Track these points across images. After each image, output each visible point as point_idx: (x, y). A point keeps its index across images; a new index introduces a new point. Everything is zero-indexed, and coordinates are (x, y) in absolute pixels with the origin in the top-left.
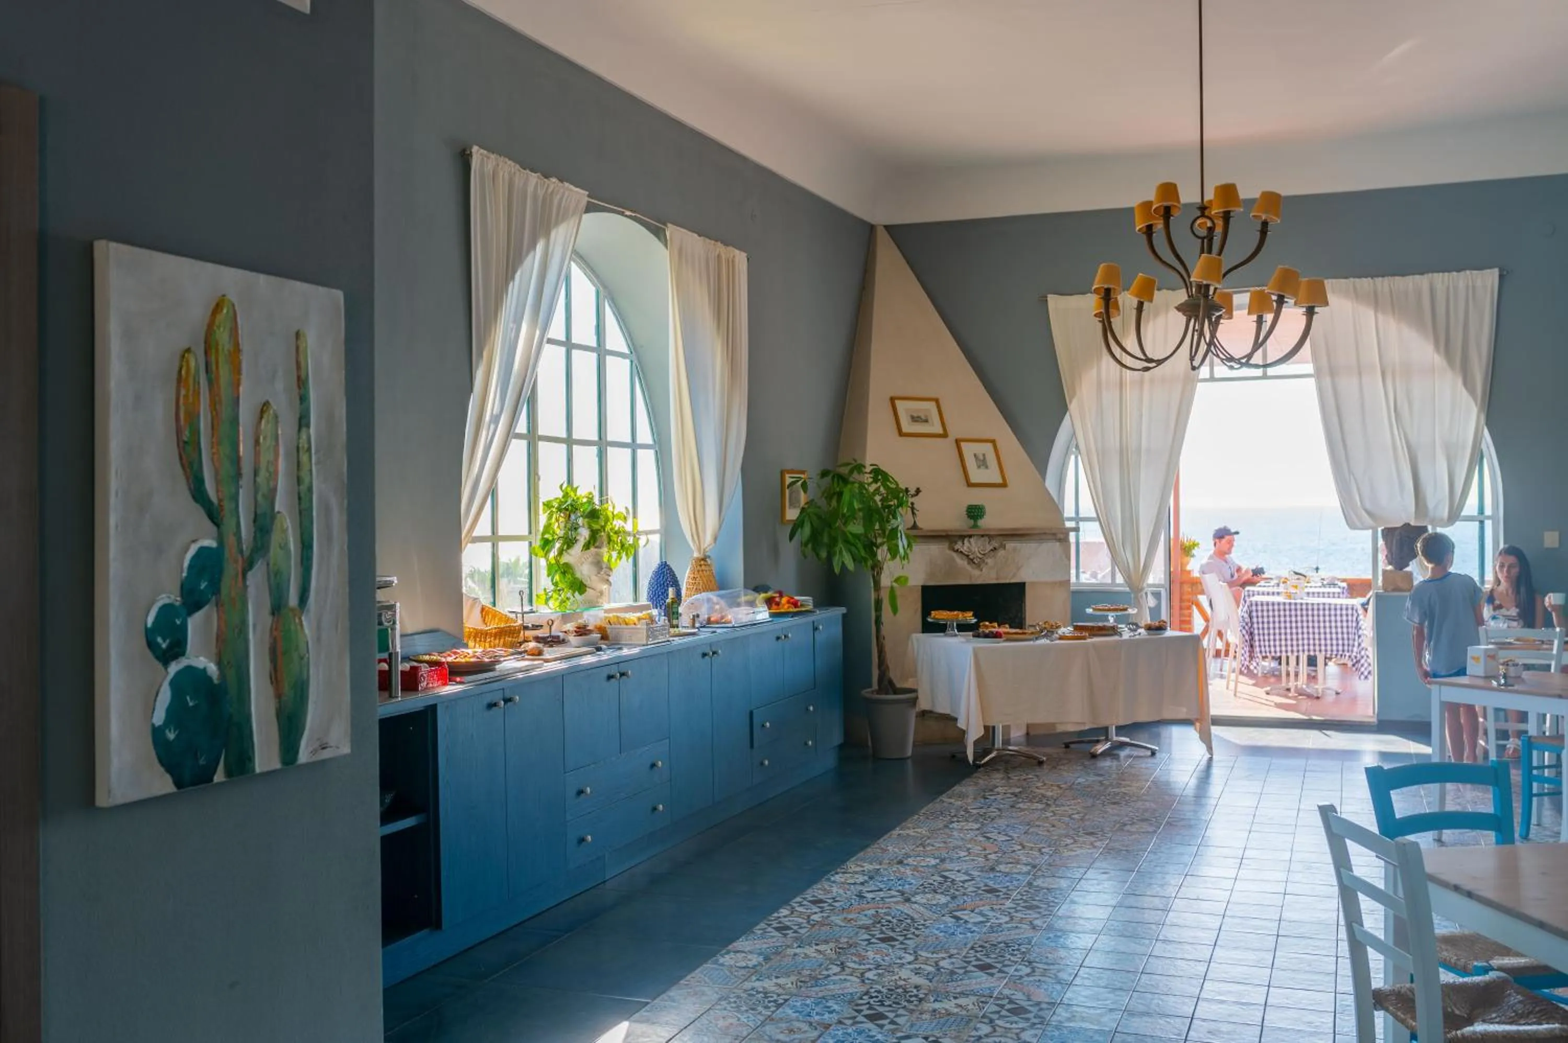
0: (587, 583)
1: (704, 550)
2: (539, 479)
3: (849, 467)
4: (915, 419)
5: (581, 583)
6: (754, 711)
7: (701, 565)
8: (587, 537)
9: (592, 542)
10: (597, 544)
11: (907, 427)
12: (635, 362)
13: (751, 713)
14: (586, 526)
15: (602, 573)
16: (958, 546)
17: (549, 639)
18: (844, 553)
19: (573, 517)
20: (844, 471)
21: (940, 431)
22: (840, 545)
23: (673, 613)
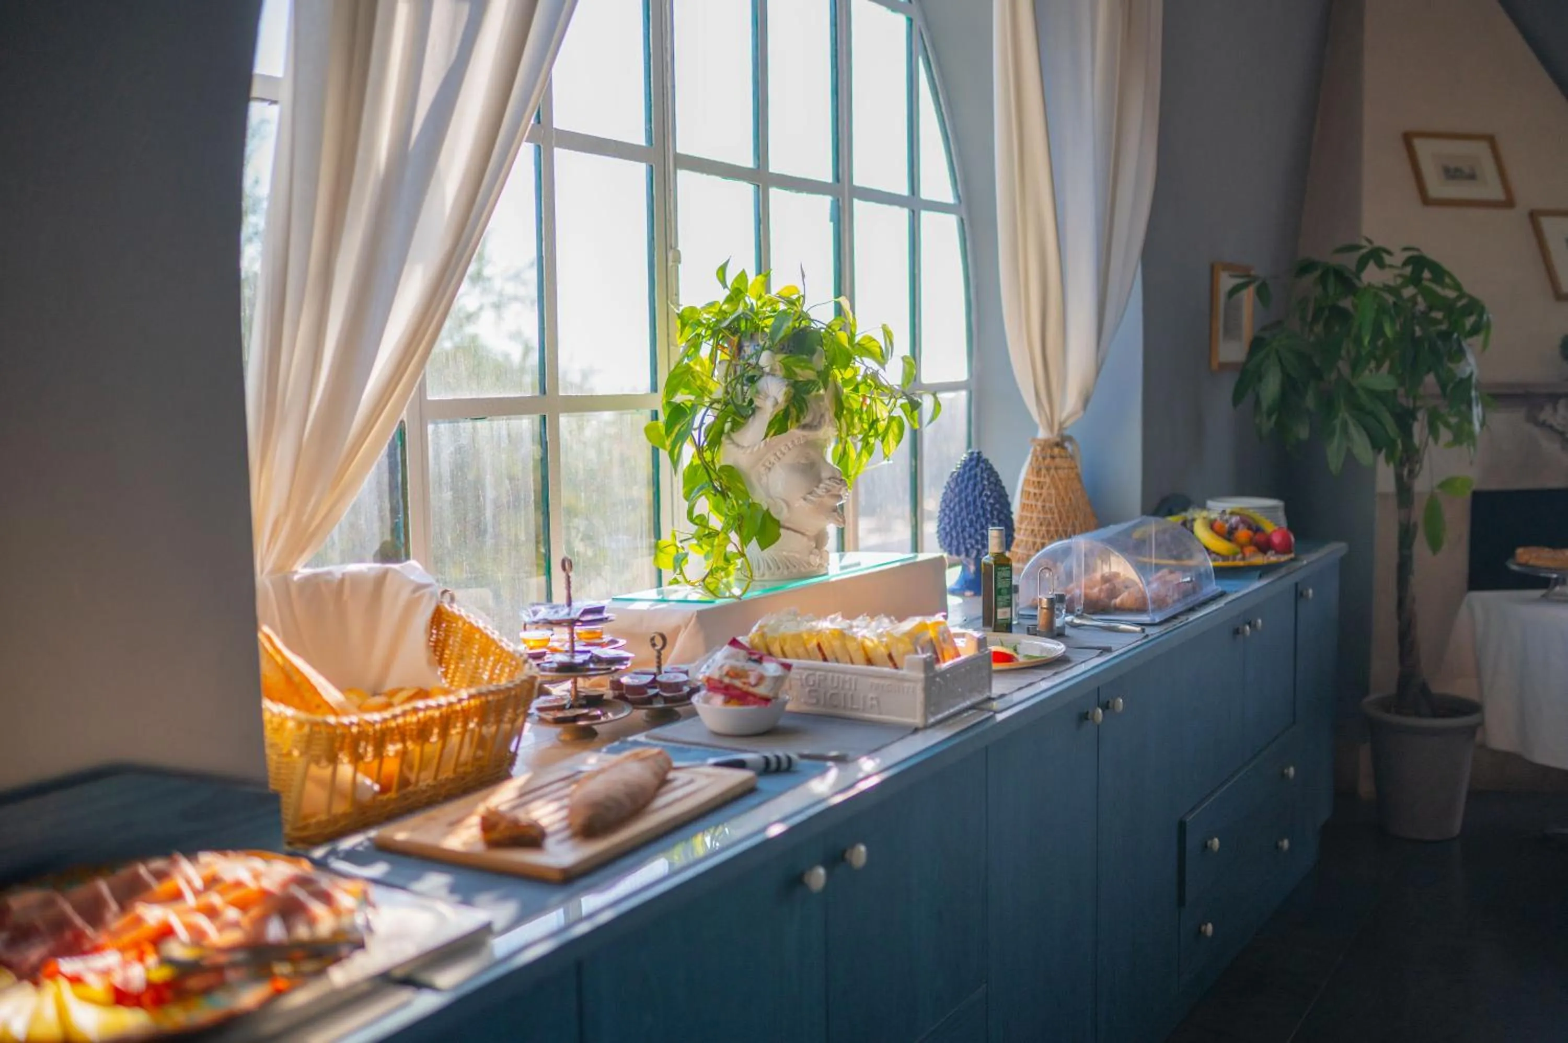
0: (782, 515)
1: (1061, 424)
2: (678, 260)
3: (1356, 255)
4: (1452, 173)
5: (767, 515)
6: (1189, 819)
7: (1053, 457)
8: (781, 399)
9: (794, 412)
10: (807, 419)
11: (1437, 188)
12: (918, 22)
13: (1182, 826)
14: (780, 373)
15: (820, 492)
16: (1546, 415)
17: (651, 692)
18: (1353, 430)
19: (749, 349)
20: (1349, 261)
21: (1495, 192)
22: (1344, 414)
23: (998, 592)
